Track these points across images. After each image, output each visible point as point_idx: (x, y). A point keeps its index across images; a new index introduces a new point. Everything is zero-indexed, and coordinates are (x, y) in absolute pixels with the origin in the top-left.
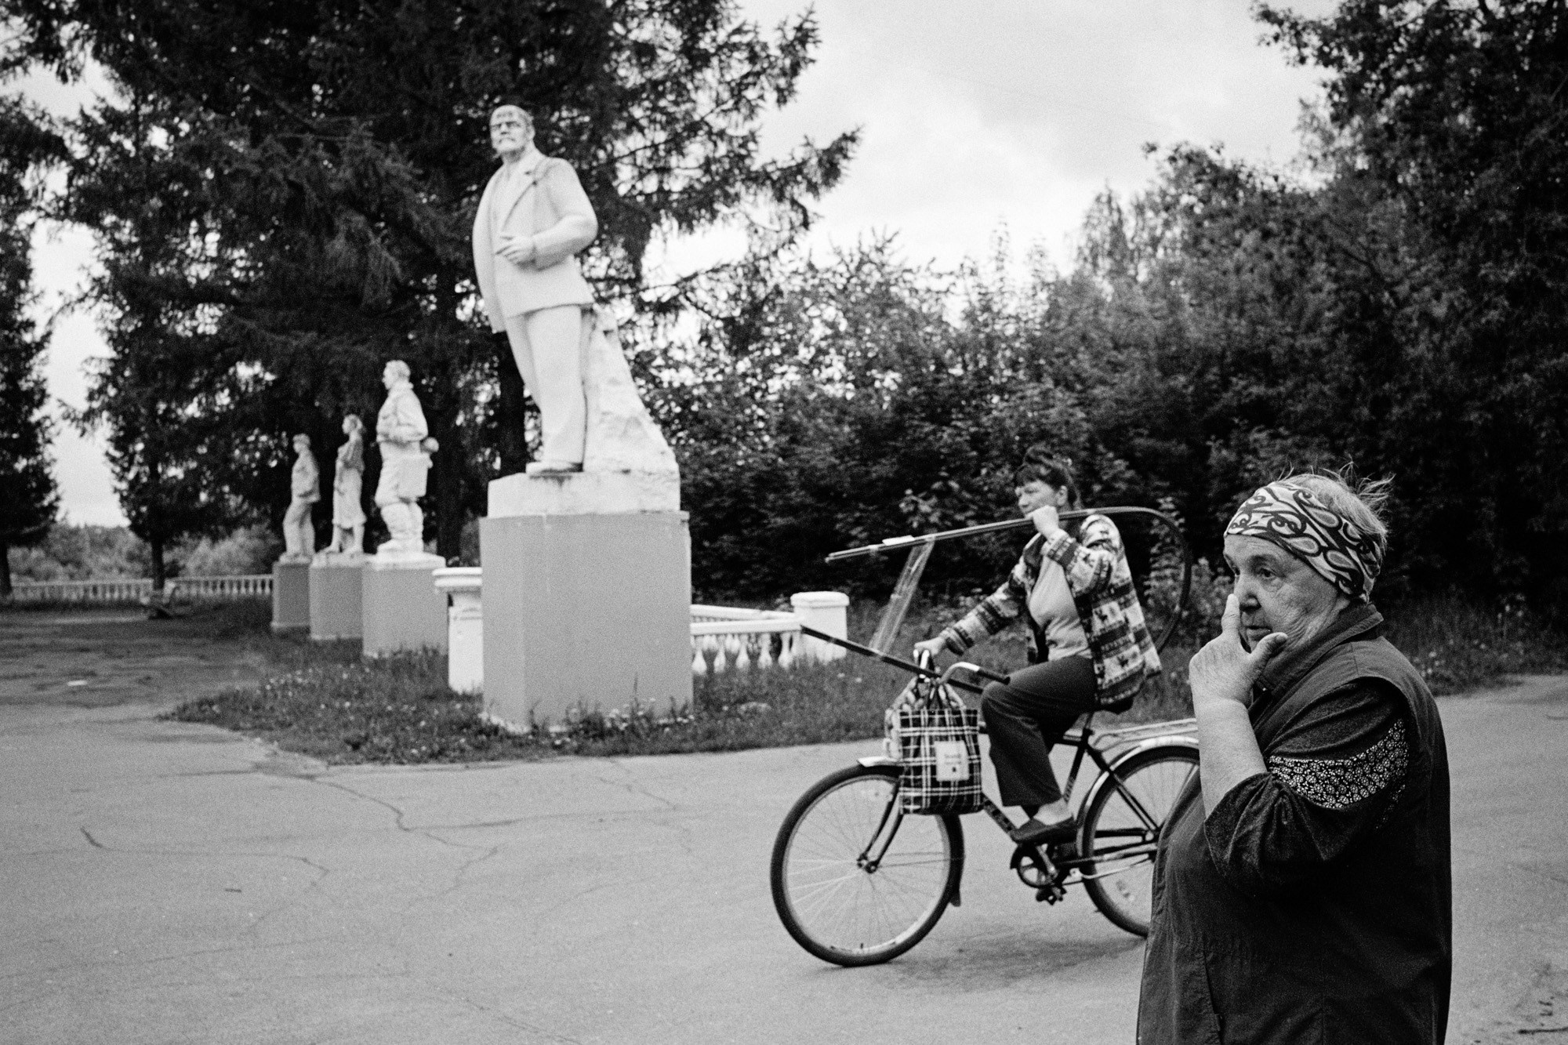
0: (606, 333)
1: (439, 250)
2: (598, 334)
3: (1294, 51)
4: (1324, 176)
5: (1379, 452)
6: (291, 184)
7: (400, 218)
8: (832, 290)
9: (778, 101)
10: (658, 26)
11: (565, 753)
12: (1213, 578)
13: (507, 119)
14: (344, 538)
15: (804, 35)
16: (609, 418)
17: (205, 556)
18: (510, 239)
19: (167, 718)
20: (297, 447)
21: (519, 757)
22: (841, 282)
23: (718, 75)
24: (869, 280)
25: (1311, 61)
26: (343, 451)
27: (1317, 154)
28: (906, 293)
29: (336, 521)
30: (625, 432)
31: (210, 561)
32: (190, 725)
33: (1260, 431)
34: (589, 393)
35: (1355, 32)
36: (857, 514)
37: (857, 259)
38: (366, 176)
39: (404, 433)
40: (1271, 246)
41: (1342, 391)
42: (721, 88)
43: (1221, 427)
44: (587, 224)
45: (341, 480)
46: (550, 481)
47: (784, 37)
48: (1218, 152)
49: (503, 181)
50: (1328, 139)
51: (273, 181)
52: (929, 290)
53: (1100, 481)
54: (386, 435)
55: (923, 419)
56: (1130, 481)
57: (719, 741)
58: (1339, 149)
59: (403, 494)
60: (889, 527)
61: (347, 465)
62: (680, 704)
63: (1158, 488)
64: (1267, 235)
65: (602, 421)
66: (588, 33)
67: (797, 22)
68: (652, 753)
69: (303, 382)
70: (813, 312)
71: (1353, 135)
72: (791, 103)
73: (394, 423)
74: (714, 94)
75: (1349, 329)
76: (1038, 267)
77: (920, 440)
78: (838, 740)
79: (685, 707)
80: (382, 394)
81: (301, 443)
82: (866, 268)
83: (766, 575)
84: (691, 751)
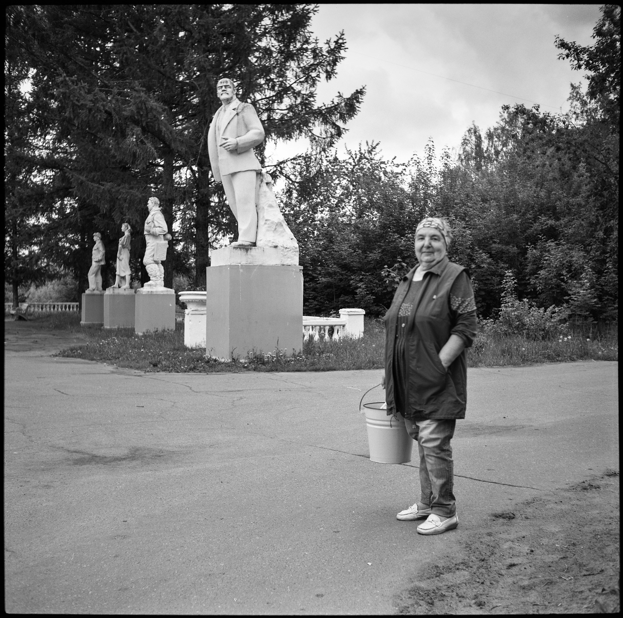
0: (267, 183)
1: (173, 145)
2: (264, 185)
3: (576, 62)
4: (581, 123)
5: (607, 253)
6: (106, 112)
7: (156, 129)
8: (346, 172)
9: (327, 77)
10: (269, 40)
11: (249, 370)
12: (530, 308)
13: (225, 84)
14: (121, 281)
15: (339, 46)
16: (268, 222)
17: (34, 294)
18: (226, 139)
19: (56, 356)
20: (95, 238)
21: (230, 371)
22: (350, 167)
23: (296, 63)
24: (365, 167)
25: (583, 67)
26: (122, 240)
27: (578, 111)
28: (382, 174)
29: (117, 273)
30: (276, 229)
31: (36, 296)
32: (68, 358)
33: (552, 242)
34: (259, 211)
35: (604, 54)
36: (361, 277)
37: (358, 156)
38: (142, 109)
39: (157, 231)
40: (560, 154)
41: (591, 224)
42: (298, 70)
43: (533, 240)
44: (261, 133)
45: (120, 254)
46: (242, 250)
47: (330, 47)
48: (537, 110)
49: (222, 112)
50: (584, 103)
51: (99, 110)
52: (392, 173)
53: (475, 263)
54: (149, 232)
55: (394, 232)
56: (489, 264)
57: (317, 367)
58: (590, 109)
59: (155, 259)
60: (376, 283)
61: (124, 247)
62: (298, 351)
63: (502, 268)
64: (558, 149)
65: (265, 224)
66: (244, 43)
67: (335, 39)
68: (288, 371)
69: (106, 206)
70: (337, 182)
71: (596, 102)
72: (333, 78)
73: (153, 226)
74: (294, 73)
75: (596, 194)
76: (446, 162)
77: (393, 241)
78: (369, 368)
79: (300, 353)
80: (146, 213)
81: (97, 237)
82: (364, 161)
83: (316, 305)
84: (305, 371)
